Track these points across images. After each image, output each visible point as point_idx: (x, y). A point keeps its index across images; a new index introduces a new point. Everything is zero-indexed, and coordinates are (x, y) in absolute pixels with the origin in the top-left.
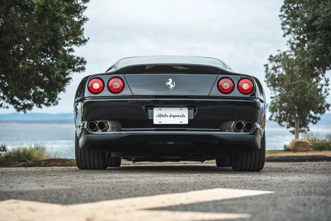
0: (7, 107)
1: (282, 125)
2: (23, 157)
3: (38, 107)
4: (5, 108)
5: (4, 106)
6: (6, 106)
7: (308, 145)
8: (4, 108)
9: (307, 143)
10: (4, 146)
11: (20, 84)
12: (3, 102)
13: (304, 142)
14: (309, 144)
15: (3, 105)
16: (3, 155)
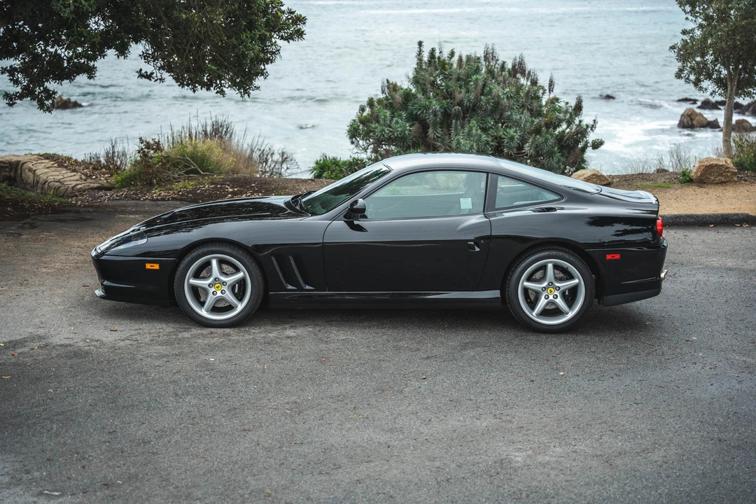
0: (162, 80)
1: (701, 89)
2: (194, 166)
3: (217, 93)
4: (159, 81)
5: (156, 78)
6: (159, 77)
7: (728, 172)
8: (156, 80)
9: (727, 168)
10: (157, 140)
11: (186, 63)
12: (154, 71)
13: (722, 165)
14: (731, 170)
15: (154, 75)
16: (156, 160)
